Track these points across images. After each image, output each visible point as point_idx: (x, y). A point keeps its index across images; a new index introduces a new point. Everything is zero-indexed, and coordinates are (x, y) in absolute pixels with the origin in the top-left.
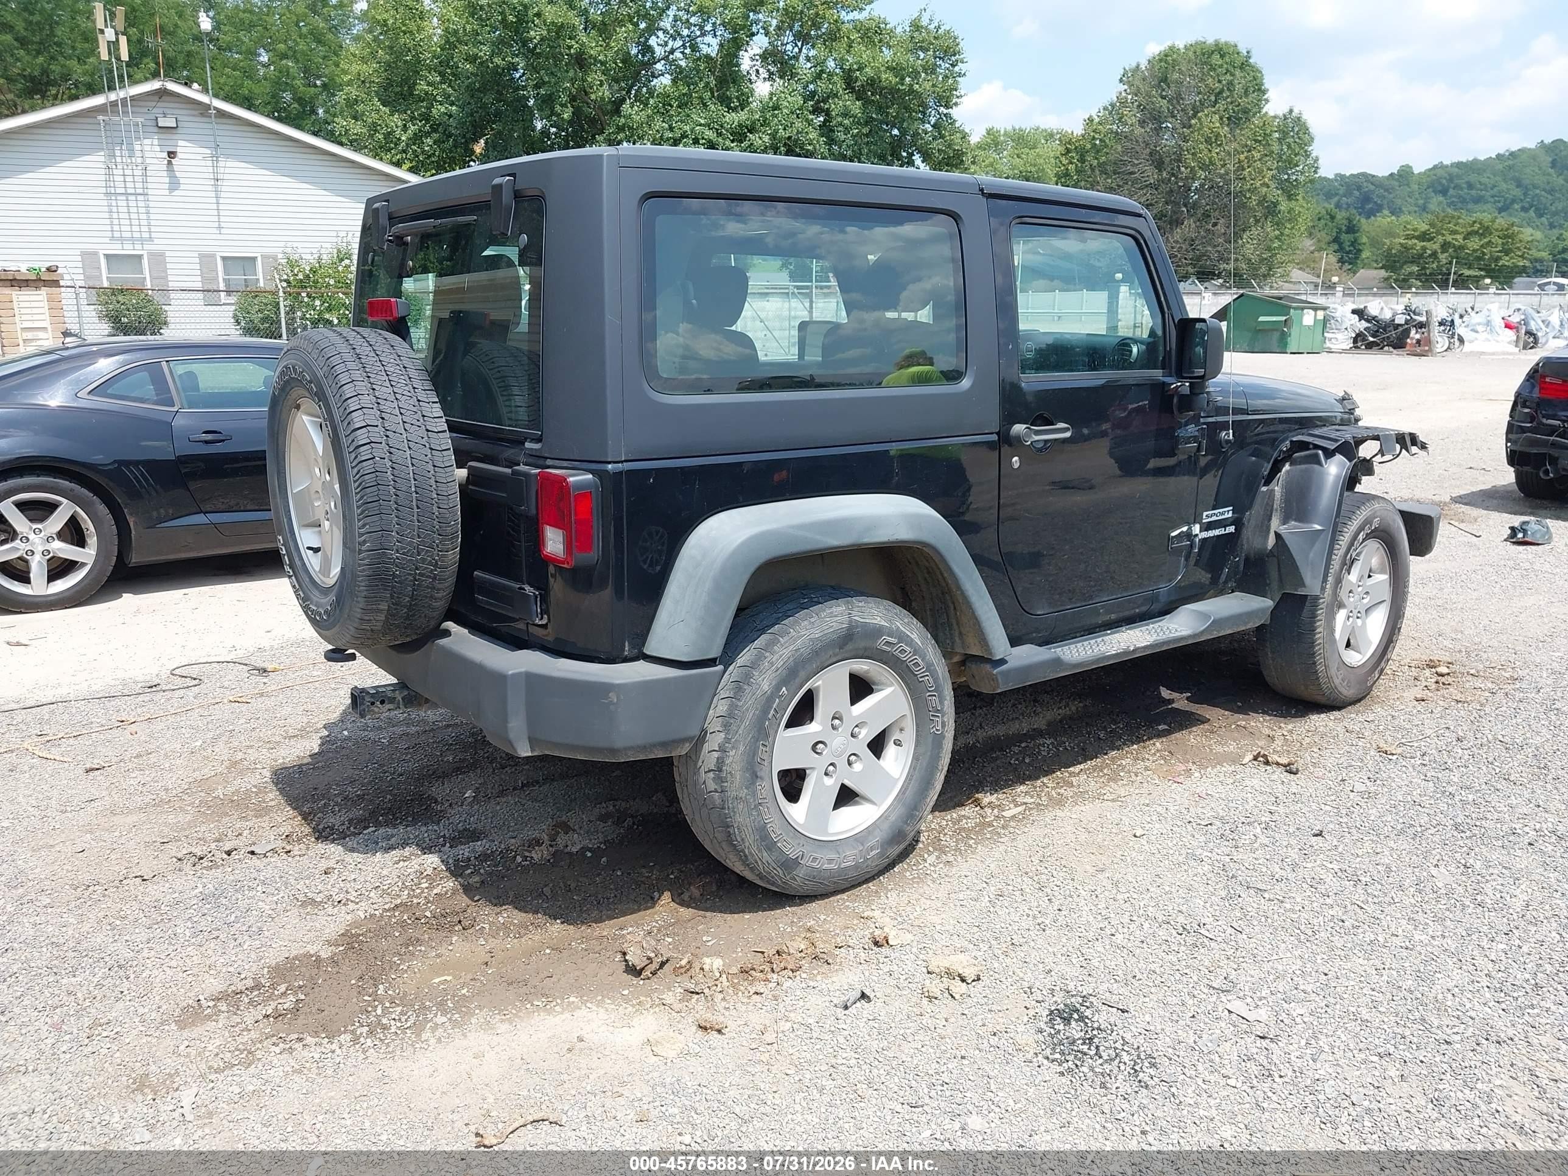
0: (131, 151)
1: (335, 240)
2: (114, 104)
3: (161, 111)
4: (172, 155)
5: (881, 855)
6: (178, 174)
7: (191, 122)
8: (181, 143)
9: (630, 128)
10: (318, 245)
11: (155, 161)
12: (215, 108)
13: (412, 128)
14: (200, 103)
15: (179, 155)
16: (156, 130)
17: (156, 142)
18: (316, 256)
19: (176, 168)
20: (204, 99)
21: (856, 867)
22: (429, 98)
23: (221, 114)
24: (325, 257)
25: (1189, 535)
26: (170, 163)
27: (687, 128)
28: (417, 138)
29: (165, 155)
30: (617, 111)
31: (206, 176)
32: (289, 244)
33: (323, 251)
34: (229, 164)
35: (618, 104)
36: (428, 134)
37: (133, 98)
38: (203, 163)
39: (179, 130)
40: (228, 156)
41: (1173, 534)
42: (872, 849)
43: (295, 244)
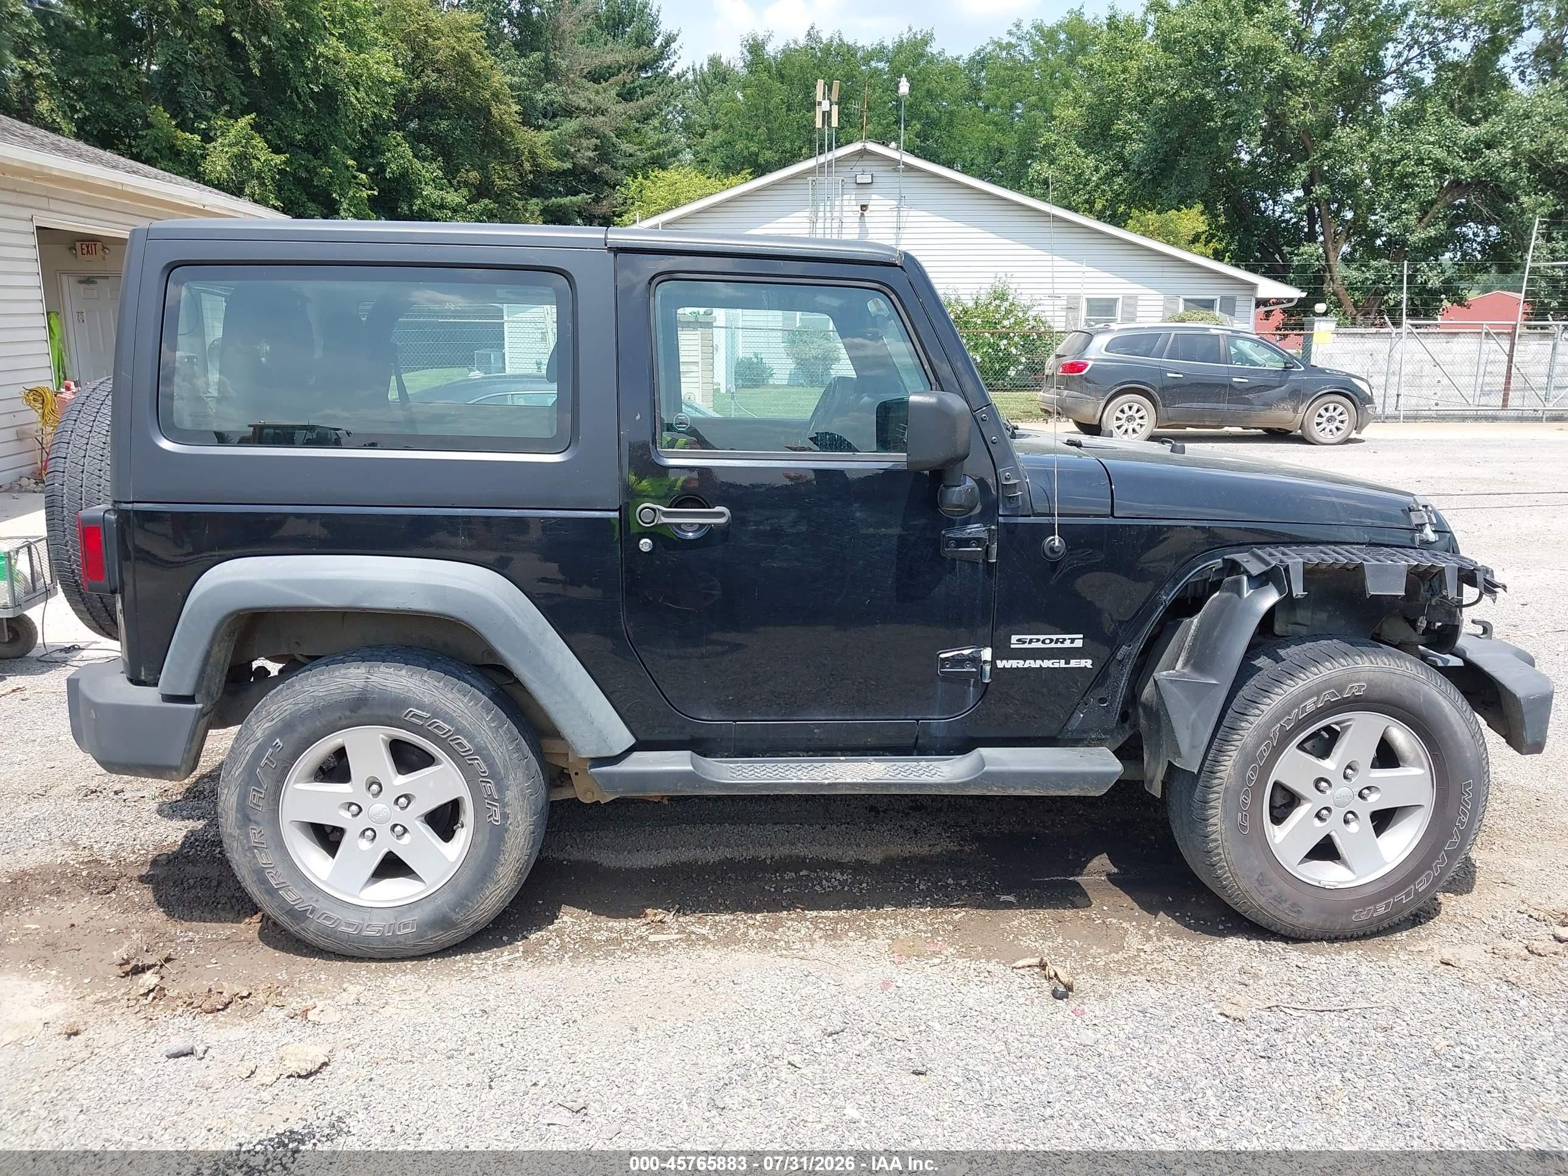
0: (832, 206)
1: (992, 281)
2: (822, 166)
3: (860, 169)
4: (864, 207)
5: (419, 935)
6: (868, 225)
7: (885, 178)
8: (874, 197)
9: (1341, 152)
10: (978, 286)
11: (851, 214)
12: (904, 163)
13: (1104, 169)
14: (893, 160)
15: (870, 208)
16: (855, 186)
17: (853, 197)
18: (975, 297)
19: (867, 219)
20: (895, 155)
21: (382, 939)
22: (1126, 137)
23: (910, 168)
24: (983, 297)
25: (975, 660)
26: (862, 215)
27: (1409, 147)
28: (1108, 178)
29: (859, 208)
30: (1327, 136)
31: (891, 225)
32: (951, 286)
33: (982, 292)
34: (912, 213)
35: (1327, 128)
36: (1118, 173)
37: (838, 160)
38: (889, 214)
39: (874, 185)
40: (911, 207)
41: (942, 656)
42: (405, 926)
43: (957, 286)
